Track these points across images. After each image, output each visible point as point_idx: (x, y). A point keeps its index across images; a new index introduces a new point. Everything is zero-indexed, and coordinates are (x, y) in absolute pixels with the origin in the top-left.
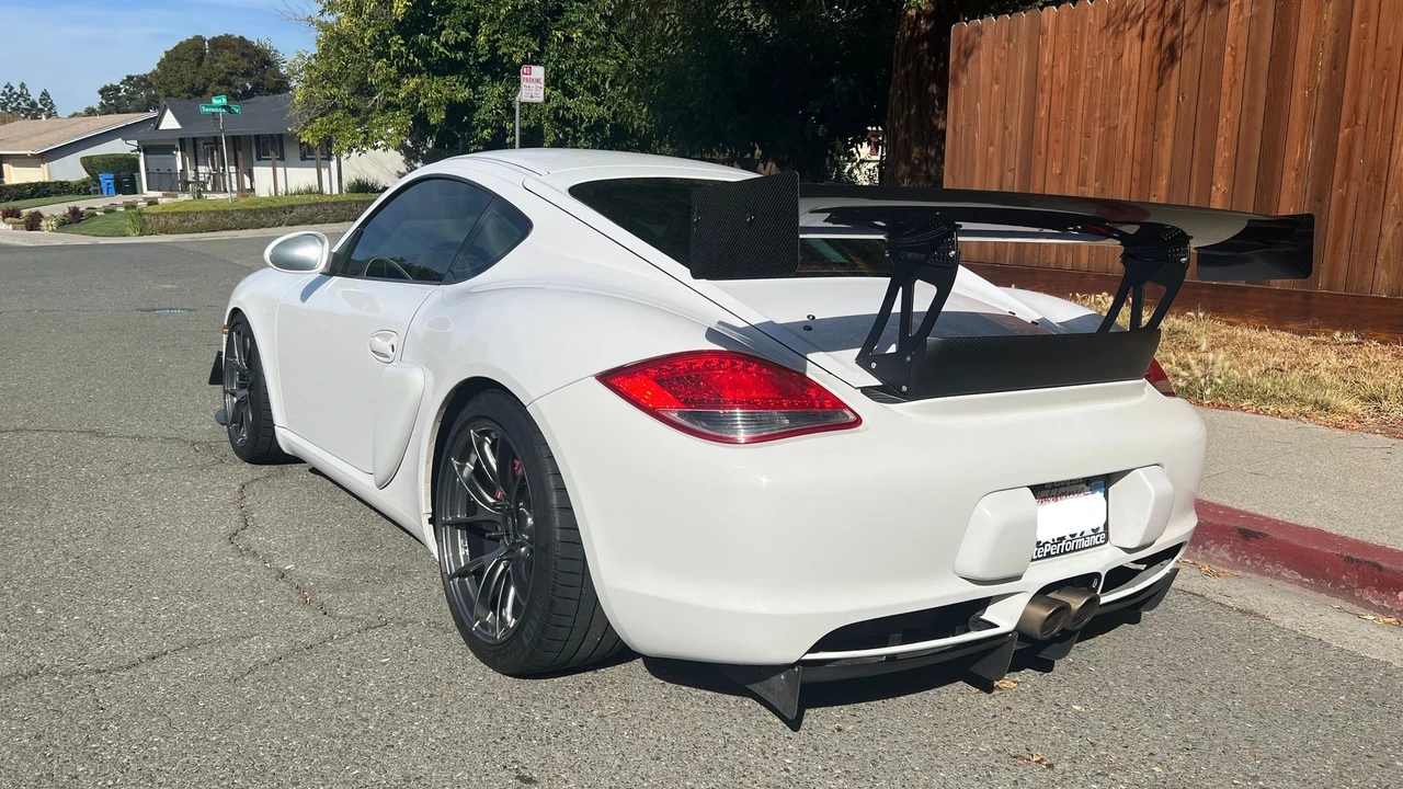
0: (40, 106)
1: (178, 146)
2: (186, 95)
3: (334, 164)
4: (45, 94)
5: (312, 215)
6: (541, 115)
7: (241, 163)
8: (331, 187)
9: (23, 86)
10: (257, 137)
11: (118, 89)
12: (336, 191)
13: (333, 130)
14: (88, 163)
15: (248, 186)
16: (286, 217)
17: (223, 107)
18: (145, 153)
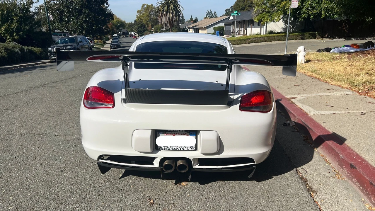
0: (214, 15)
1: (232, 24)
2: (240, 10)
3: (265, 26)
4: (215, 12)
5: (254, 41)
6: (322, 9)
7: (244, 27)
8: (263, 33)
9: (211, 11)
10: (244, 21)
11: (229, 10)
12: (265, 34)
13: (262, 18)
14: (215, 29)
15: (245, 33)
16: (248, 41)
17: (236, 14)
18: (226, 26)
